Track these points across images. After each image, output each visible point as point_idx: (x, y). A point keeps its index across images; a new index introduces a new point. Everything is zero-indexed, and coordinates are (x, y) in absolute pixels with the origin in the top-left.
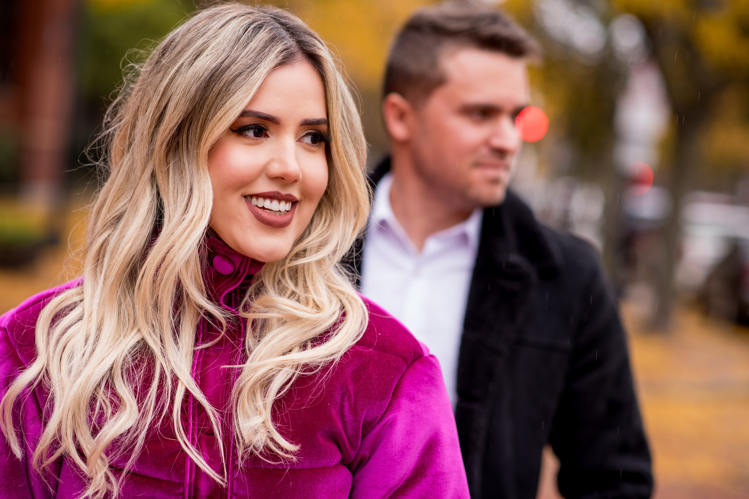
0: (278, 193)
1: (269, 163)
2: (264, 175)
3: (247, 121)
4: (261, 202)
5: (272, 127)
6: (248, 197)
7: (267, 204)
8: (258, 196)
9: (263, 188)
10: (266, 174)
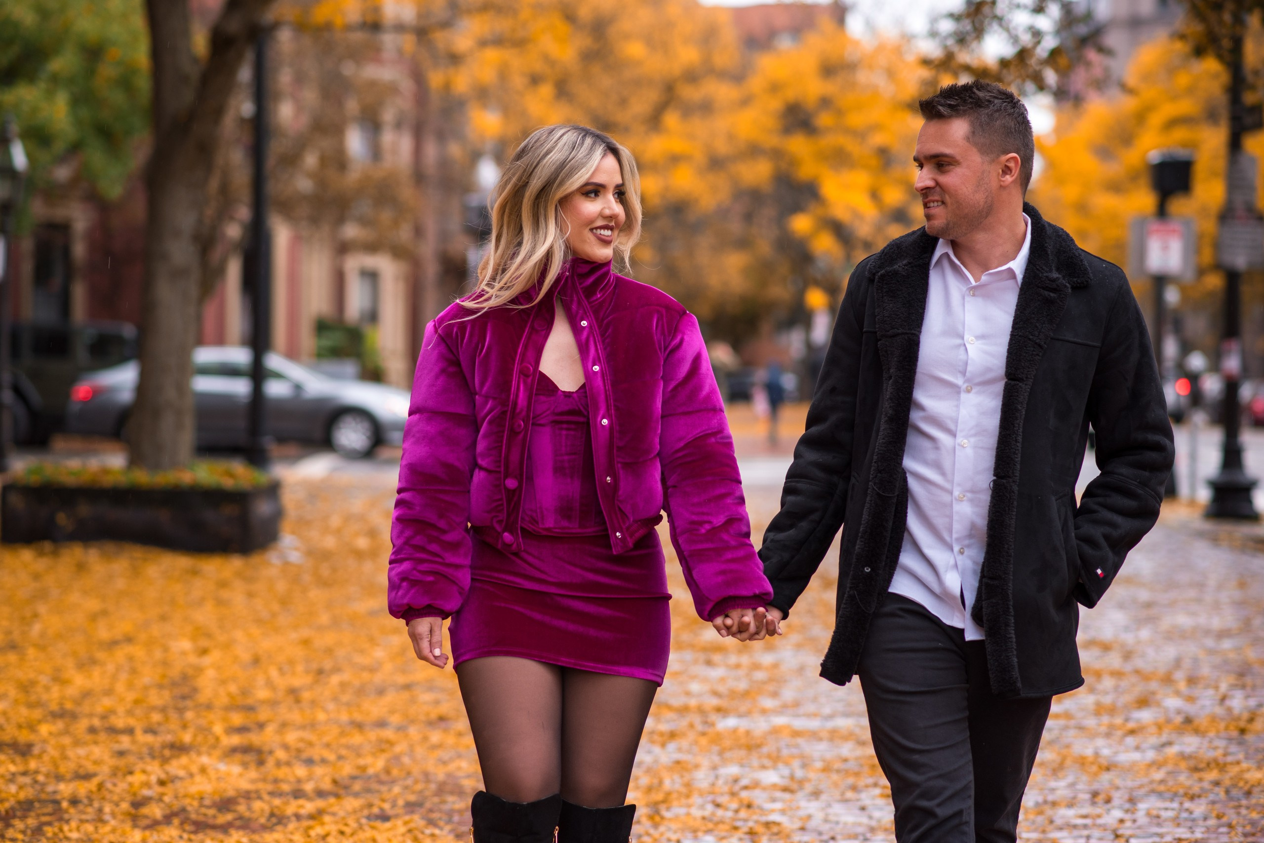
0: (608, 225)
1: (602, 209)
2: (600, 218)
3: (590, 188)
4: (599, 232)
5: (602, 190)
6: (591, 230)
7: (602, 232)
8: (597, 228)
9: (600, 223)
10: (601, 215)
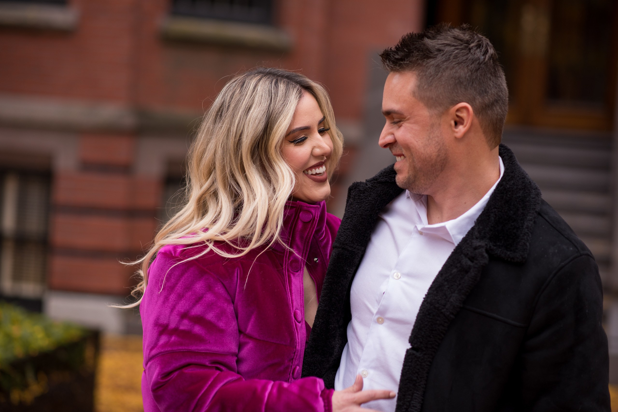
0: (321, 162)
1: (312, 150)
2: (312, 157)
4: (314, 171)
6: (305, 171)
8: (311, 168)
9: (313, 162)
10: (313, 155)
